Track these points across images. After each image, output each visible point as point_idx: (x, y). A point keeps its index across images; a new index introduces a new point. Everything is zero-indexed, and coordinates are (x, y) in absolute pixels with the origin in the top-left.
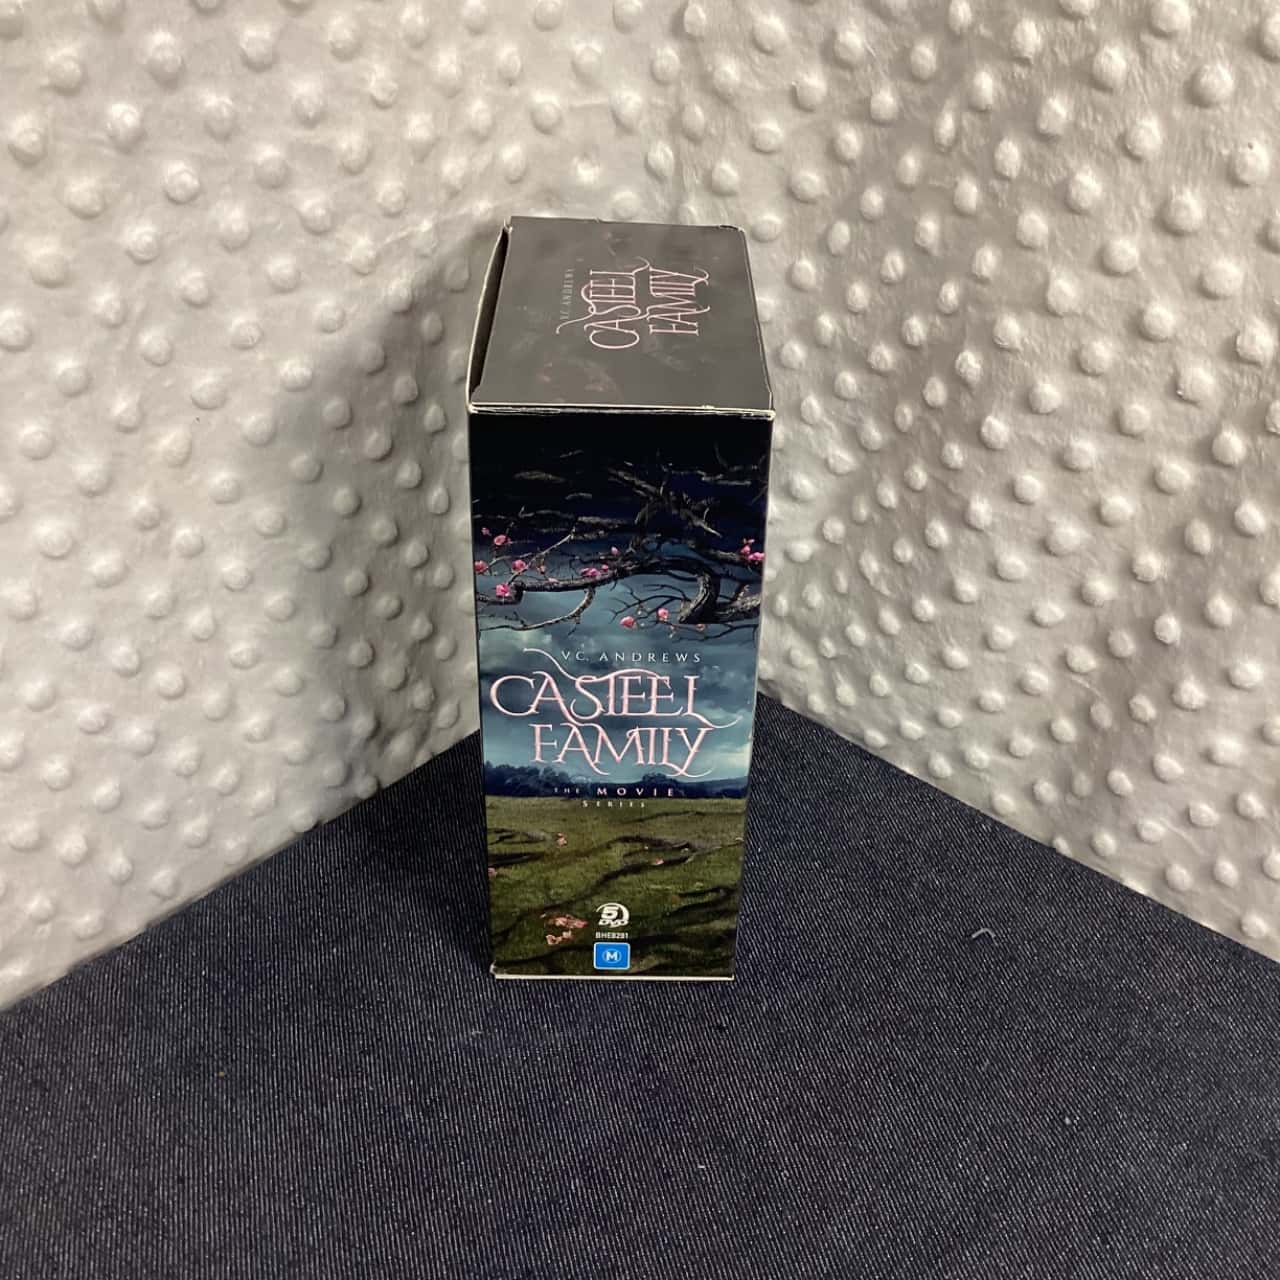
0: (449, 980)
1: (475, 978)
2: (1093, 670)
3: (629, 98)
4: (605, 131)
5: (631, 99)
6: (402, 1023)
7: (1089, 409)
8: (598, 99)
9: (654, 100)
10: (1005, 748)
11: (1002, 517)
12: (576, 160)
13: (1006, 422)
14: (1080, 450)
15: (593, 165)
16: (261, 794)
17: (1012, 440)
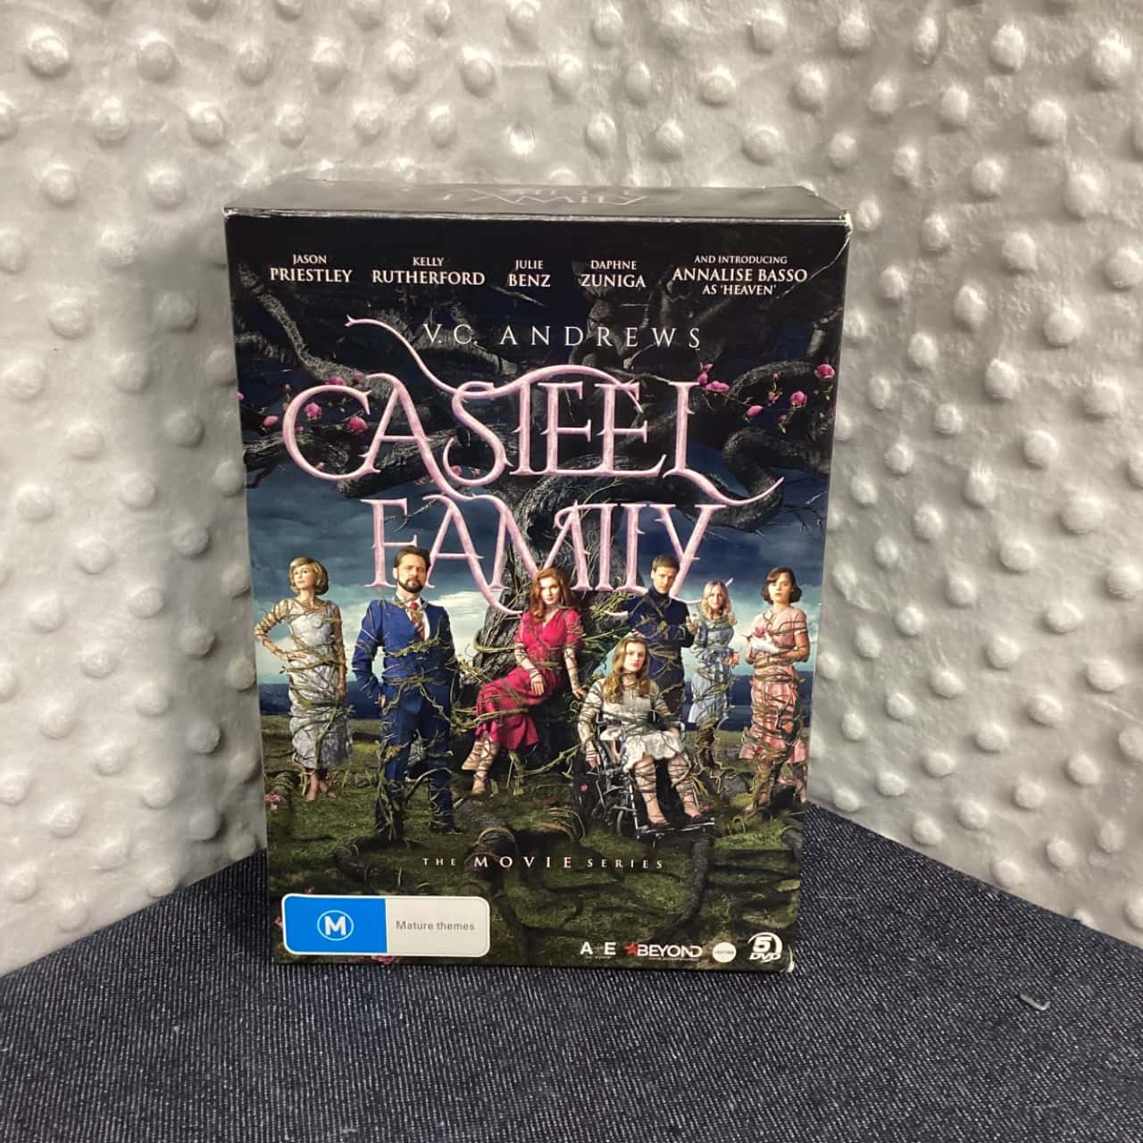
0: (319, 1064)
1: (354, 1062)
2: (1122, 687)
3: (567, 61)
4: (540, 98)
5: (570, 63)
6: (252, 1117)
7: (1116, 337)
8: (536, 62)
9: (594, 66)
10: (1010, 799)
11: (1008, 488)
12: (509, 129)
13: (1016, 365)
14: (1104, 388)
15: (527, 138)
16: (109, 844)
17: (1023, 386)
